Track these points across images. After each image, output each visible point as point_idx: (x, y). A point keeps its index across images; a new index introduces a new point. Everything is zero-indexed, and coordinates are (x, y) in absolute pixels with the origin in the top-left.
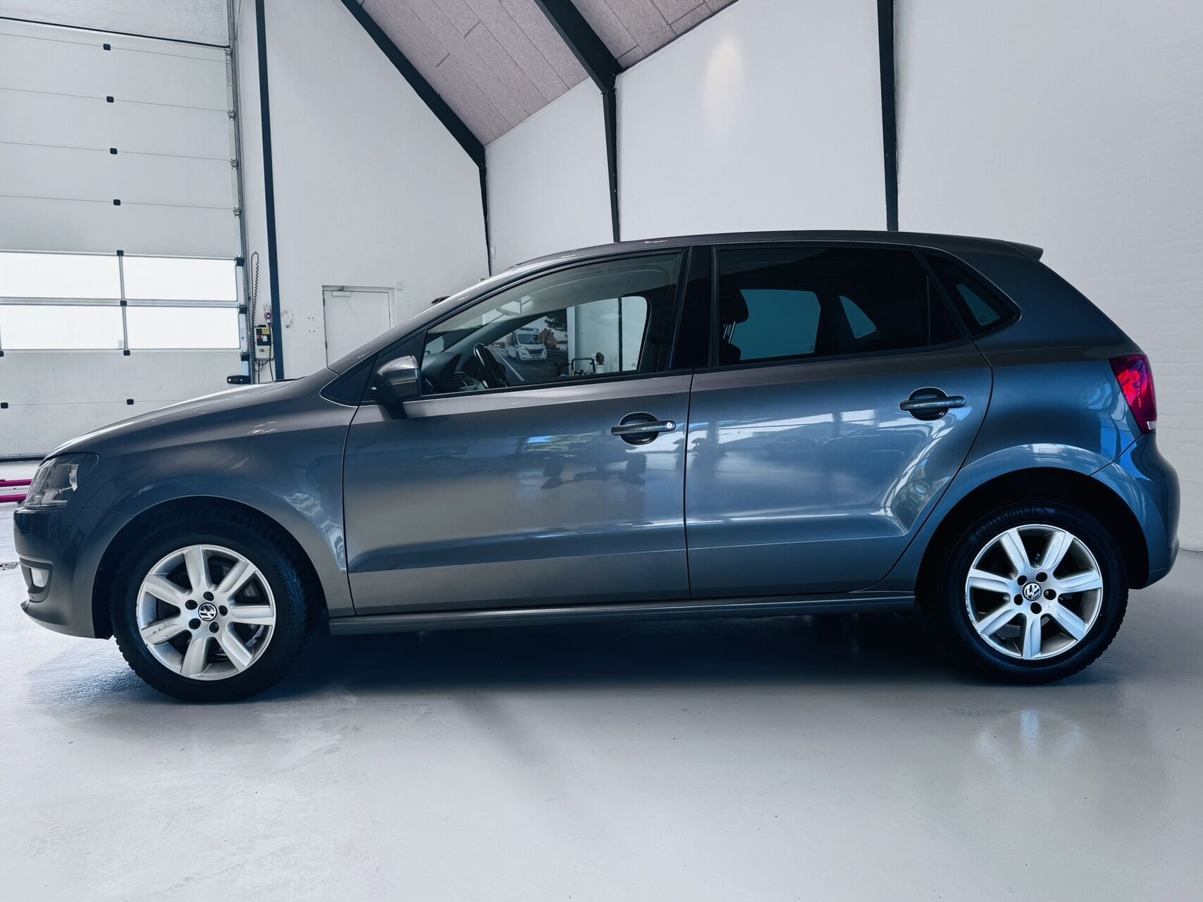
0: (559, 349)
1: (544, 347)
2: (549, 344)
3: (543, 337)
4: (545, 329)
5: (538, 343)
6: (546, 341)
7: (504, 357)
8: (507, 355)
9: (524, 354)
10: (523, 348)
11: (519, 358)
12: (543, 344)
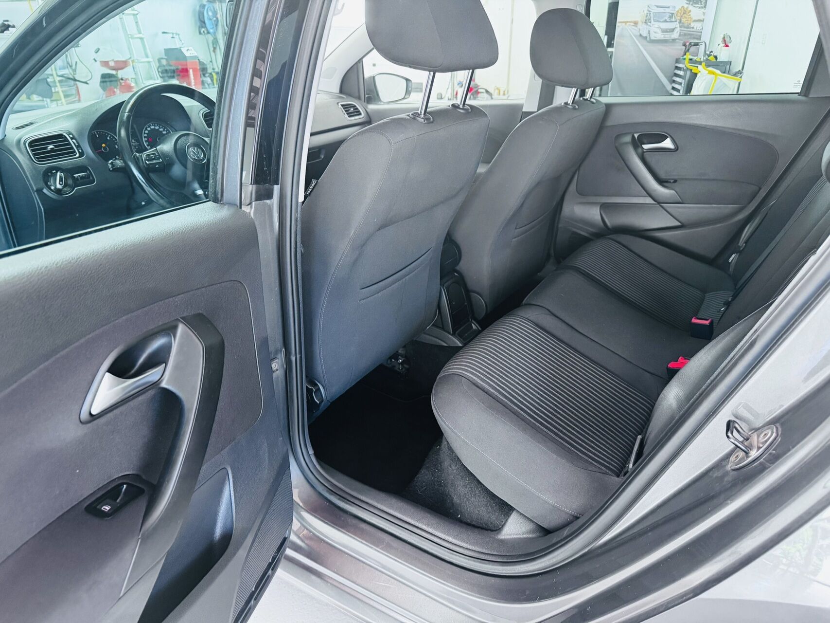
0: (693, 28)
1: (678, 26)
2: (683, 23)
3: (679, 15)
4: (683, 7)
5: (672, 22)
6: (681, 20)
7: (634, 36)
8: (638, 34)
9: (655, 33)
10: (656, 26)
11: (650, 38)
12: (677, 23)
